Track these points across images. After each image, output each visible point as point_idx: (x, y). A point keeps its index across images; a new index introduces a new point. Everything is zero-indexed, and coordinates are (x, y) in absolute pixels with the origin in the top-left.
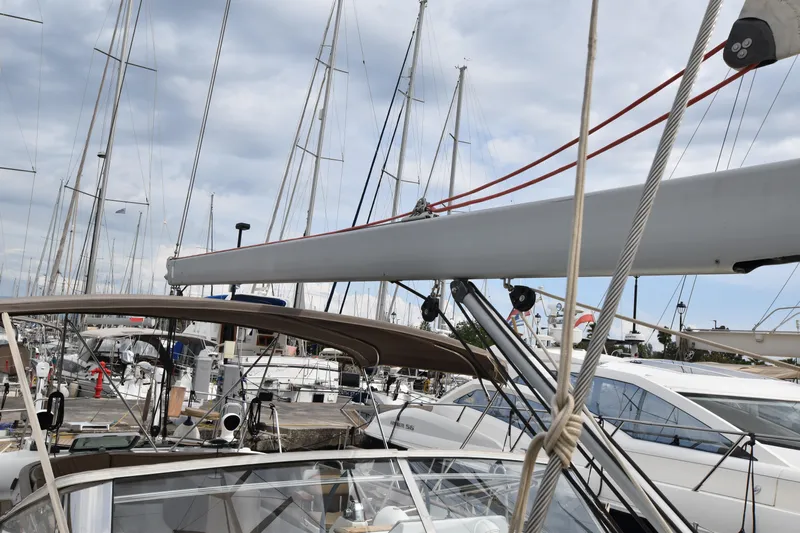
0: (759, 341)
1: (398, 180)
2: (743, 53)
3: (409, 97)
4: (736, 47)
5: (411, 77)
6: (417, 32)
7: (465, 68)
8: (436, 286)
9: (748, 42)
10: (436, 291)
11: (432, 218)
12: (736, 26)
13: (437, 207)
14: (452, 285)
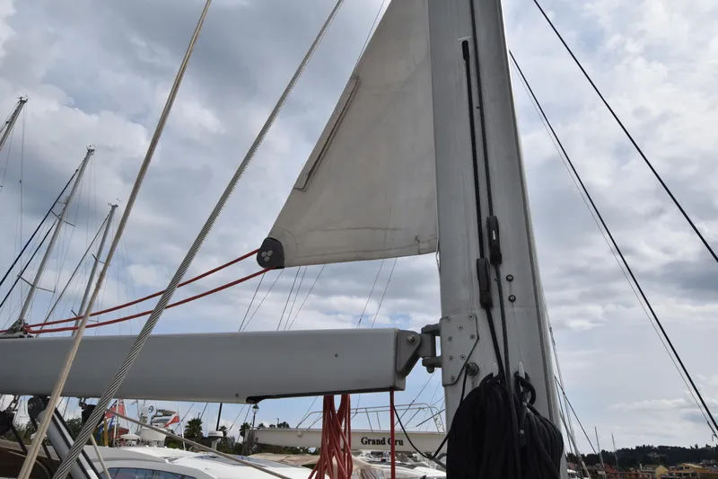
0: (300, 436)
1: (33, 286)
2: (267, 259)
3: (61, 220)
4: (264, 254)
5: (67, 204)
6: (81, 171)
7: (116, 206)
8: (15, 401)
9: (270, 253)
10: (13, 405)
11: (26, 339)
12: (265, 241)
13: (33, 329)
14: (30, 401)
